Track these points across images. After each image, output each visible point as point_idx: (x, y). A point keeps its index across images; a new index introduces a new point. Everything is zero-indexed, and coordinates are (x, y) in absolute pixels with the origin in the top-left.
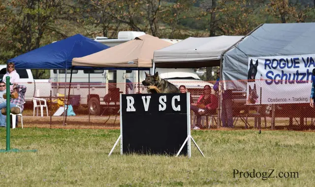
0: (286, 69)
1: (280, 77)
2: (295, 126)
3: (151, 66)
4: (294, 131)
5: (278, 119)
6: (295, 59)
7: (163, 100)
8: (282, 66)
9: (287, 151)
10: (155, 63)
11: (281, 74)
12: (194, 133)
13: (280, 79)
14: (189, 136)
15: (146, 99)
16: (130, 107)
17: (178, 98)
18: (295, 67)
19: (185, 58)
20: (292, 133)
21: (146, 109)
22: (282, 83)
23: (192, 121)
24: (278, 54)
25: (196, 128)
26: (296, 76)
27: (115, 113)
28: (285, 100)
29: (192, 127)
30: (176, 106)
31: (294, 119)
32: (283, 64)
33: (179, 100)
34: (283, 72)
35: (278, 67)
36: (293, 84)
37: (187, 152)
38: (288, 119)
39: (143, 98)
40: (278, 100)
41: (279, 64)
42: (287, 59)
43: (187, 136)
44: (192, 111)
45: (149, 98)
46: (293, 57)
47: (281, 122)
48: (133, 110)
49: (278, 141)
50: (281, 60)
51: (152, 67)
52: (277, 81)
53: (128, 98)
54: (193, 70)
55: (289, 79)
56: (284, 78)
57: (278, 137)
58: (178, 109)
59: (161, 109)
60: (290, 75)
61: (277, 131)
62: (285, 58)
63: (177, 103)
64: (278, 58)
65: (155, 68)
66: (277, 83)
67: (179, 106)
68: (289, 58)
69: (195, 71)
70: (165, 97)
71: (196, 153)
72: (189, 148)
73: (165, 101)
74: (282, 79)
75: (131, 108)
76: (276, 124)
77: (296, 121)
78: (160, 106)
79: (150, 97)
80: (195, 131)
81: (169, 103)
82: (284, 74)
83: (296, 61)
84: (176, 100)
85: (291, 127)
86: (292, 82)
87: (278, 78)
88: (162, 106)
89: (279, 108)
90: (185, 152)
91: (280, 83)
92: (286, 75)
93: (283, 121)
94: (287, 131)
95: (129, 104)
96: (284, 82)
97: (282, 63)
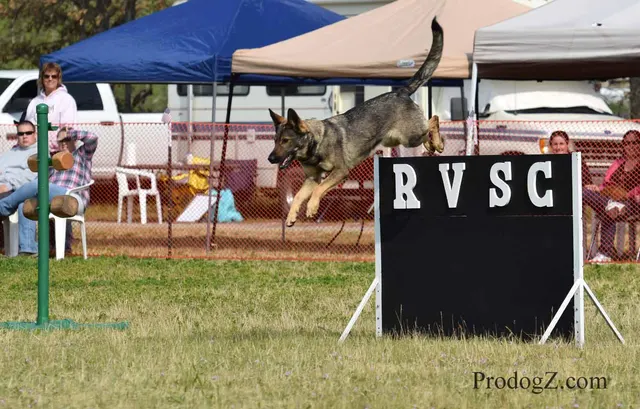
3: (464, 73)
7: (501, 174)
10: (479, 66)
12: (594, 272)
14: (580, 282)
15: (451, 173)
16: (405, 196)
17: (547, 168)
19: (569, 49)
21: (453, 202)
23: (589, 237)
25: (600, 258)
27: (361, 213)
29: (588, 255)
30: (541, 194)
33: (548, 175)
37: (573, 330)
39: (444, 168)
43: (572, 283)
44: (588, 207)
45: (460, 168)
48: (414, 203)
51: (470, 78)
53: (398, 169)
54: (592, 85)
58: (548, 200)
59: (495, 201)
63: (543, 184)
65: (478, 81)
67: (549, 193)
69: (597, 88)
70: (507, 167)
71: (602, 333)
72: (580, 316)
73: (509, 177)
75: (406, 199)
78: (493, 192)
79: (463, 166)
80: (597, 266)
81: (518, 184)
84: (540, 174)
88: (500, 193)
90: (566, 328)
95: (400, 188)
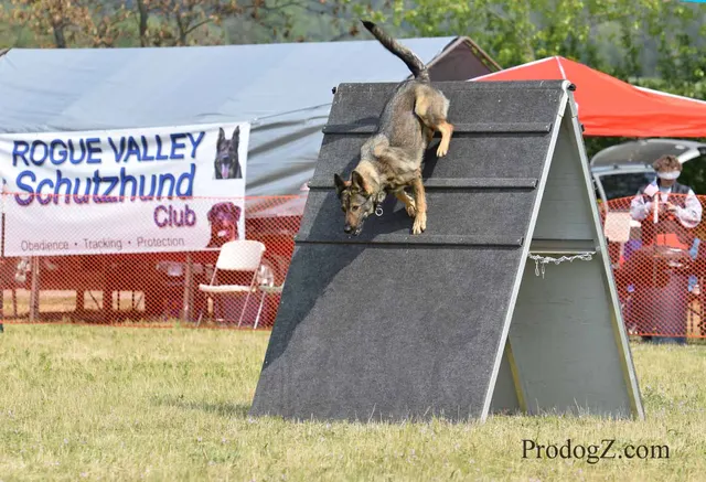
0: (67, 167)
1: (52, 186)
2: (90, 312)
4: (87, 326)
5: (46, 294)
6: (90, 142)
8: (57, 157)
9: (71, 376)
11: (54, 179)
13: (52, 191)
18: (90, 161)
20: (84, 329)
22: (56, 202)
24: (46, 127)
26: (93, 185)
28: (66, 246)
31: (87, 295)
32: (61, 153)
34: (59, 173)
35: (48, 160)
36: (84, 206)
38: (73, 294)
40: (48, 246)
41: (49, 153)
42: (70, 143)
46: (86, 136)
47: (54, 301)
49: (46, 350)
50: (55, 144)
52: (44, 198)
55: (76, 192)
56: (64, 188)
57: (48, 341)
60: (78, 181)
61: (46, 326)
62: (65, 137)
64: (48, 137)
66: (44, 203)
68: (76, 138)
74: (57, 192)
76: (43, 308)
77: (94, 299)
82: (61, 180)
83: (94, 146)
85: (81, 315)
86: (84, 200)
87: (47, 191)
89: (50, 267)
91: (52, 203)
92: (67, 181)
93: (59, 299)
94: (70, 325)
96: (62, 199)
97: (57, 150)
